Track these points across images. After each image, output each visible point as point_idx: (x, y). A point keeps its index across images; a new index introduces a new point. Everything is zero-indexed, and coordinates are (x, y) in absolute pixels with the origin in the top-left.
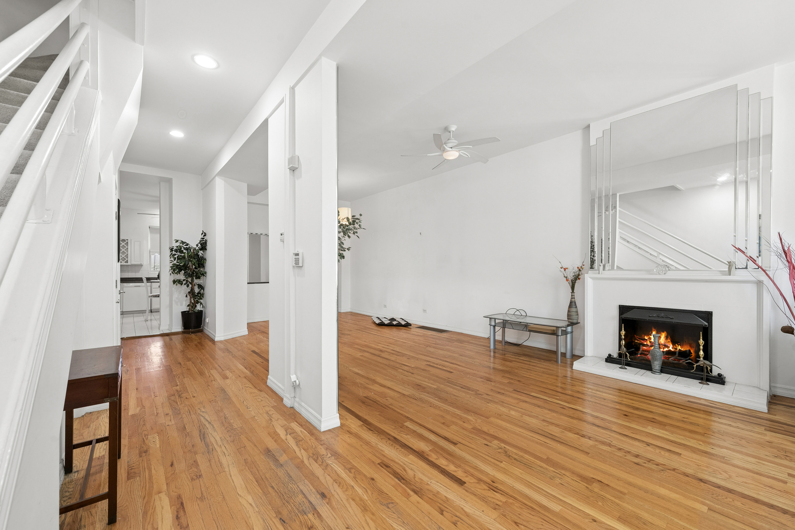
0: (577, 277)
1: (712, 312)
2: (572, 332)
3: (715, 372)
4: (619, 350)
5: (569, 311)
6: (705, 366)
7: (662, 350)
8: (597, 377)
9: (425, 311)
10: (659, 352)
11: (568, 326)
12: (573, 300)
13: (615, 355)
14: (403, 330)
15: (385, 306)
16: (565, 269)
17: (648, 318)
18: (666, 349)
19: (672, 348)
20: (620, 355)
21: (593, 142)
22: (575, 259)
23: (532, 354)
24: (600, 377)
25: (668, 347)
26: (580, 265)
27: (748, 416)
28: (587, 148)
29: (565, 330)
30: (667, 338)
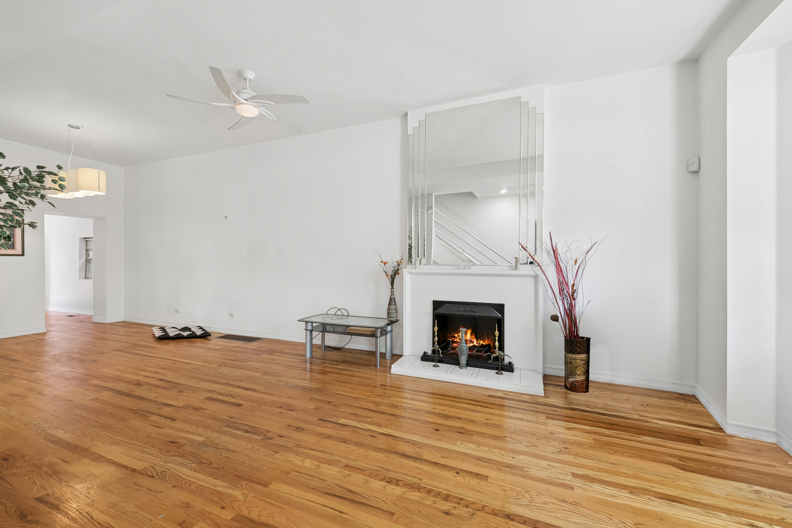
0: (396, 272)
1: (504, 304)
2: (391, 331)
3: (507, 360)
4: (433, 347)
5: (388, 309)
6: (500, 357)
7: (468, 345)
8: (412, 381)
9: (231, 315)
10: (465, 347)
11: (388, 325)
12: (393, 296)
13: (430, 352)
14: (199, 343)
15: (177, 311)
16: (385, 264)
17: (456, 313)
18: (472, 344)
19: (477, 343)
20: (434, 351)
21: (410, 132)
22: (394, 254)
23: (352, 360)
24: (415, 379)
25: (473, 342)
26: (399, 259)
27: (530, 403)
28: (405, 137)
29: (385, 329)
30: (472, 334)
